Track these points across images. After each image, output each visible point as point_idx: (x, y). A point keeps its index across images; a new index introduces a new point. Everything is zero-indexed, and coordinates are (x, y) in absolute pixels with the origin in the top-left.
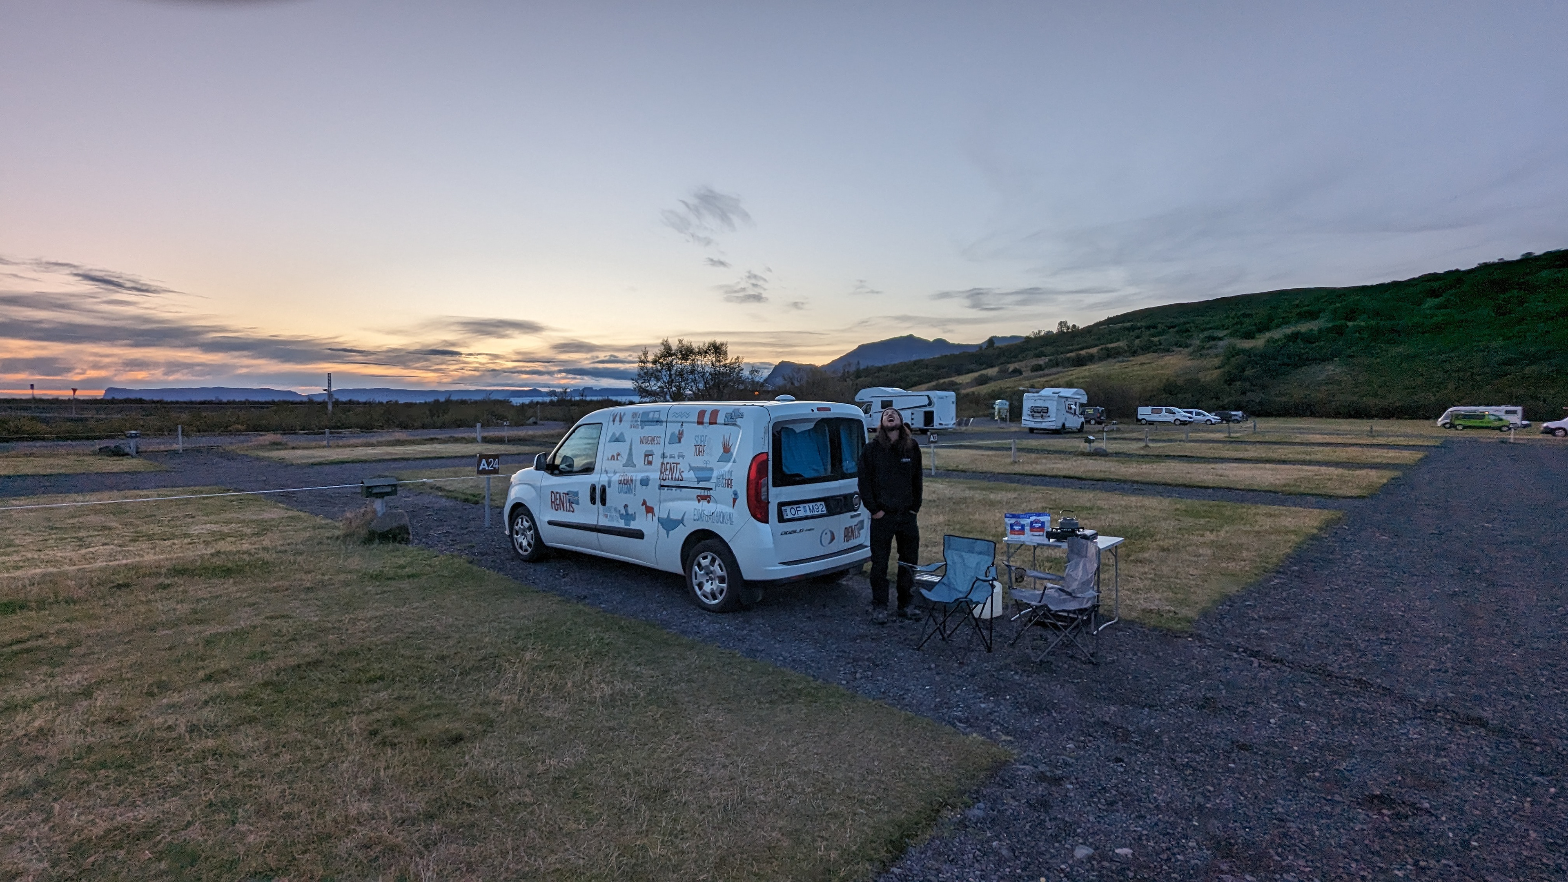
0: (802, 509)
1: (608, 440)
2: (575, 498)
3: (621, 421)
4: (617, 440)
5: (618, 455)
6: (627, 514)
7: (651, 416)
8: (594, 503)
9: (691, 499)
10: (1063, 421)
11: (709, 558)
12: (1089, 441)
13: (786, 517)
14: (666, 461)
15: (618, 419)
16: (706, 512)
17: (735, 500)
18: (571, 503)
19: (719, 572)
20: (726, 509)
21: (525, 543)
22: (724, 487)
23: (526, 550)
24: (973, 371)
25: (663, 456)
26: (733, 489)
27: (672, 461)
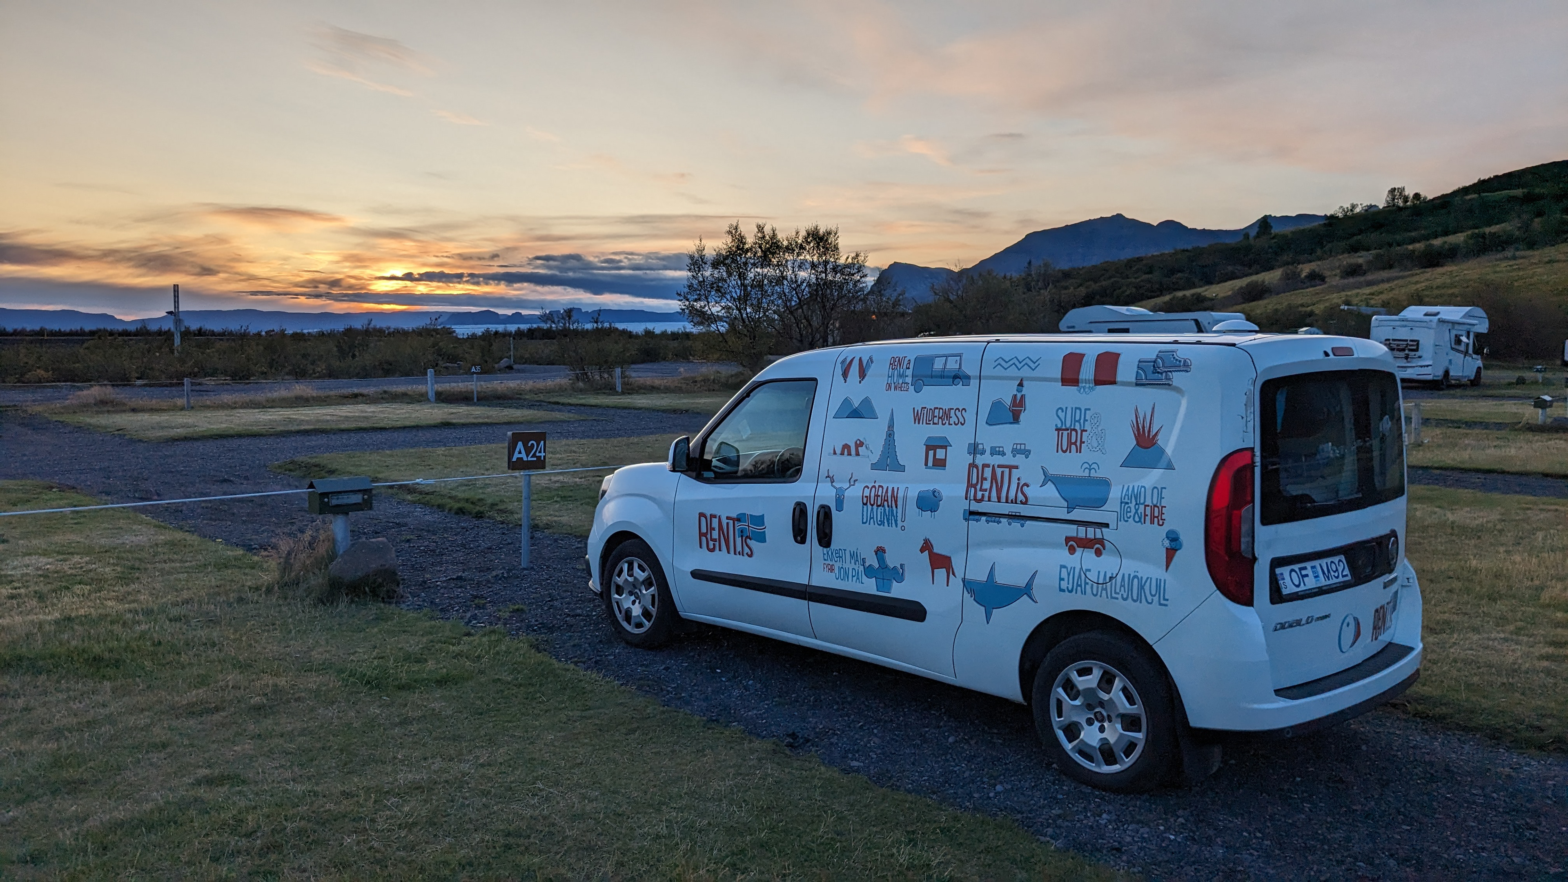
0: (1309, 571)
1: (832, 412)
2: (754, 528)
3: (862, 374)
4: (855, 414)
5: (859, 444)
6: (883, 565)
7: (938, 365)
8: (803, 541)
9: (1054, 545)
10: (1446, 364)
11: (1097, 674)
12: (1541, 404)
13: (1285, 592)
14: (980, 460)
15: (855, 369)
16: (1092, 576)
17: (1171, 553)
18: (745, 537)
19: (1123, 705)
20: (1152, 571)
21: (636, 610)
22: (1142, 520)
23: (639, 625)
24: (1232, 277)
25: (974, 449)
26: (1166, 528)
27: (997, 460)
